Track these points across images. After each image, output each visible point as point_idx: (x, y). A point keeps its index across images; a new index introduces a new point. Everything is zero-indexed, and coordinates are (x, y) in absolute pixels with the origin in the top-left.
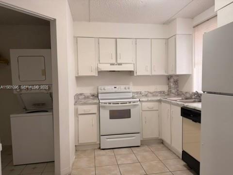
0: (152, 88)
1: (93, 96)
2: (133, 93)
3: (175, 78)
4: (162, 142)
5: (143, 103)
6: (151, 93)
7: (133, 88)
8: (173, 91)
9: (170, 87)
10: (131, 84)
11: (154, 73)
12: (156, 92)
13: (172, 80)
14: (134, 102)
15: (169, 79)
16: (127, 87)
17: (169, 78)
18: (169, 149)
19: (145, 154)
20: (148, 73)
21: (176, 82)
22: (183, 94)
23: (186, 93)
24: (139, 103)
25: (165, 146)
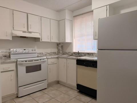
0: (49, 50)
1: (5, 56)
2: (37, 53)
3: (62, 44)
4: (58, 82)
5: (49, 60)
6: (48, 53)
7: (38, 51)
8: (61, 52)
9: (59, 50)
10: (36, 47)
11: (52, 41)
12: (51, 53)
13: (60, 46)
14: (44, 59)
15: (58, 45)
16: (34, 49)
20: (49, 41)
21: (62, 47)
22: (67, 53)
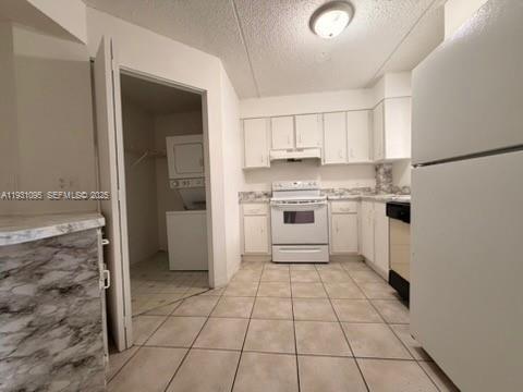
0: (351, 184)
1: (266, 194)
2: (321, 190)
3: (387, 168)
4: (363, 260)
6: (348, 191)
7: (322, 184)
8: (384, 187)
9: (378, 182)
10: (319, 178)
11: (351, 161)
12: (357, 189)
13: (381, 170)
14: (319, 201)
15: (377, 170)
16: (312, 182)
17: (377, 167)
18: (373, 270)
19: (334, 273)
20: (344, 161)
21: (389, 174)
22: (399, 190)
23: (404, 188)
24: (326, 202)
25: (367, 265)
